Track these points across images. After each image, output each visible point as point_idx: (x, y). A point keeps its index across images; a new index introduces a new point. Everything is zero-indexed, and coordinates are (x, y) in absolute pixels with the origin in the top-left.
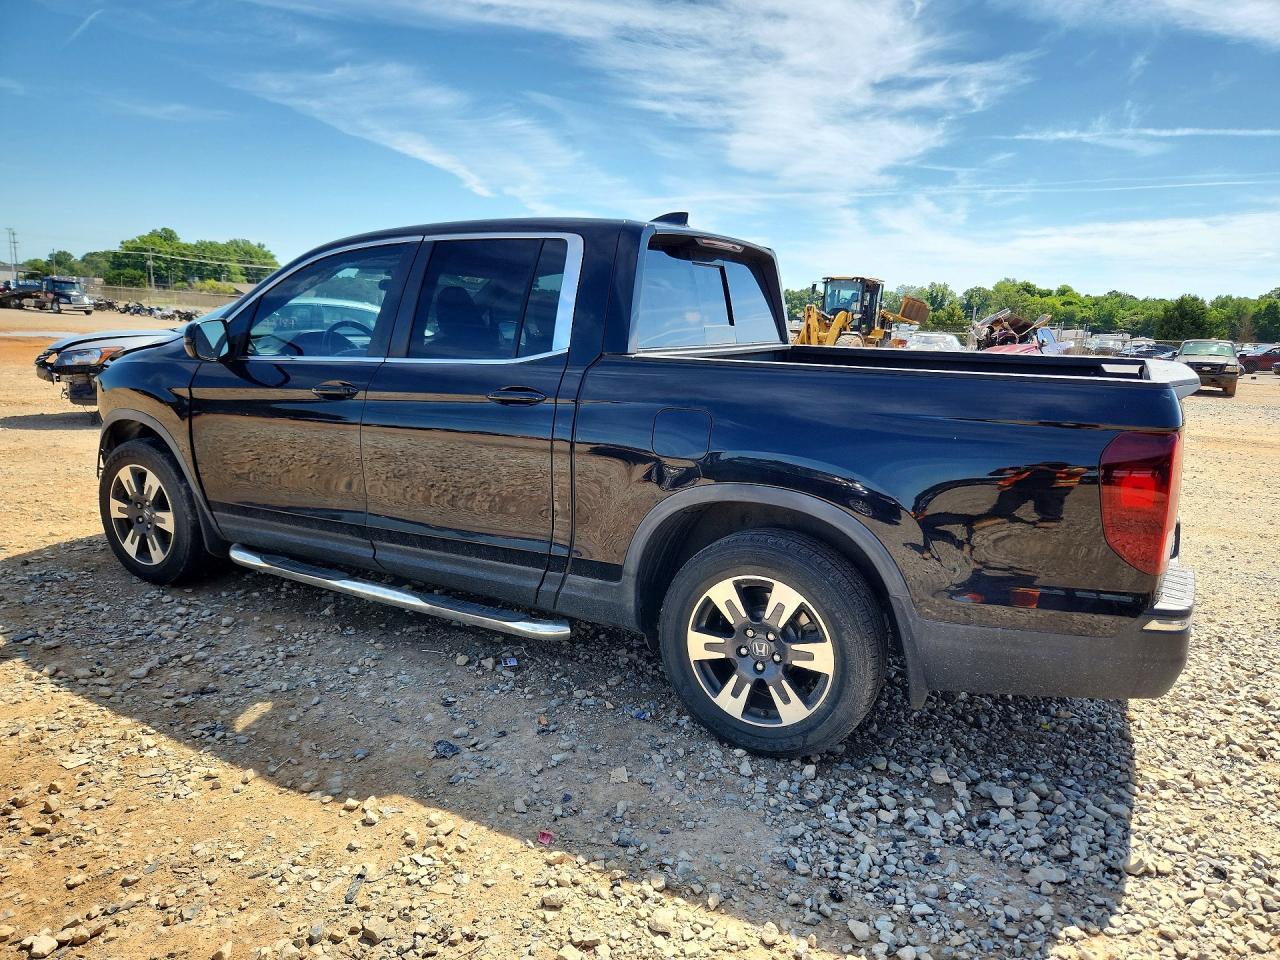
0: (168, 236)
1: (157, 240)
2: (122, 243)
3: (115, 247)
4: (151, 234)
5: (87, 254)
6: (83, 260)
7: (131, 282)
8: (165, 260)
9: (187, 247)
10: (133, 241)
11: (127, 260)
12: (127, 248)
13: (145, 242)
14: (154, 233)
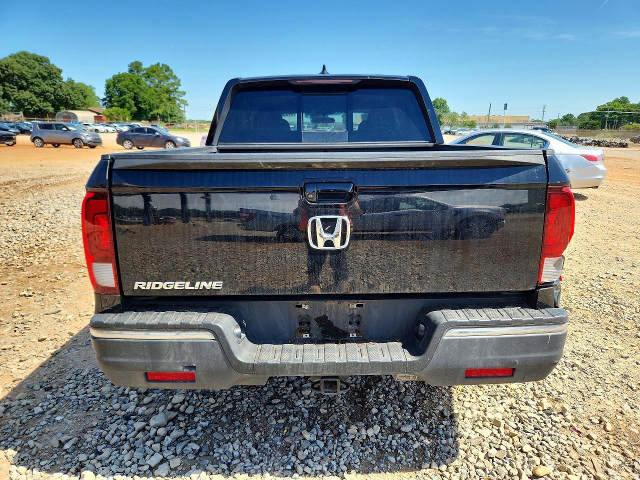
0: (624, 101)
1: (617, 104)
2: (598, 107)
3: (594, 109)
4: (614, 101)
5: (581, 115)
6: (579, 117)
7: (591, 127)
8: (618, 114)
9: (633, 106)
10: (604, 105)
11: (598, 116)
12: (600, 110)
13: (610, 105)
14: (616, 100)
